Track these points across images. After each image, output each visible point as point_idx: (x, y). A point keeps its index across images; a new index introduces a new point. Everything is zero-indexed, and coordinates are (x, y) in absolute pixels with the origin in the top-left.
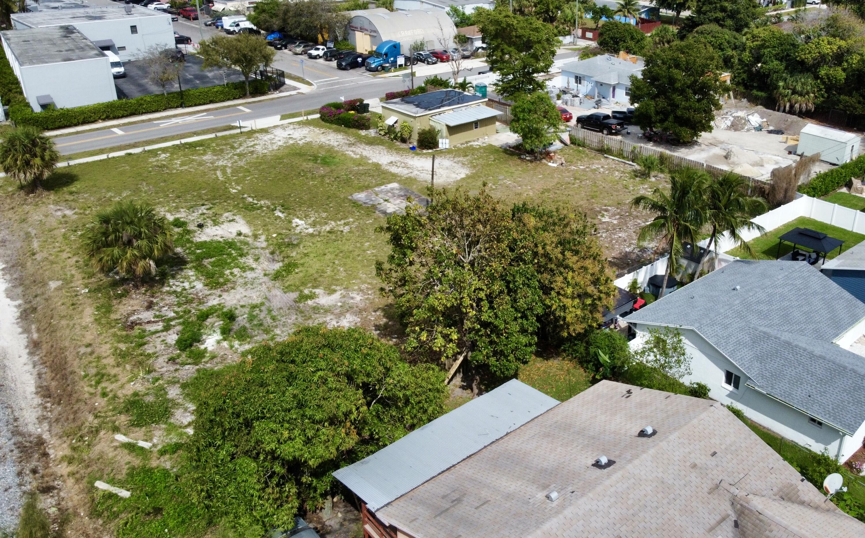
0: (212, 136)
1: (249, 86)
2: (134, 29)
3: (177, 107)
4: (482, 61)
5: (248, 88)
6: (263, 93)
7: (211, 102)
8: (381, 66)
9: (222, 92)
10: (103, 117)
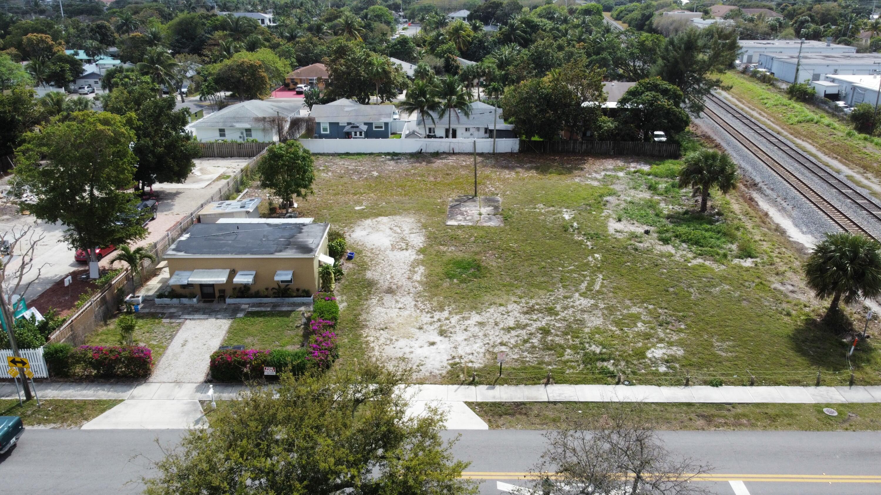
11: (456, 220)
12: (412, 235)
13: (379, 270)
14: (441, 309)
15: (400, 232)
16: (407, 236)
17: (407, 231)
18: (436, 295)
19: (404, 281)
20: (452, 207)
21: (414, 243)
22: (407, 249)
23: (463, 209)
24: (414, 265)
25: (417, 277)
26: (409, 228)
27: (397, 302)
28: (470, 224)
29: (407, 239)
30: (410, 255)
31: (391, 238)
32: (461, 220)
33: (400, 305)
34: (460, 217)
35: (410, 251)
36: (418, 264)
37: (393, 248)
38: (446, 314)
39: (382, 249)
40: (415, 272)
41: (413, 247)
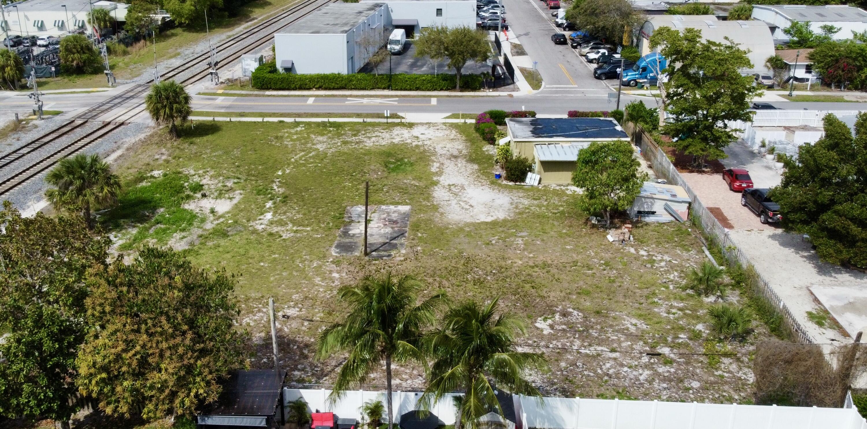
0: (361, 120)
1: (460, 80)
2: (439, 12)
3: (384, 88)
4: (780, 95)
5: (458, 82)
6: (474, 89)
7: (417, 89)
8: (635, 80)
9: (430, 82)
10: (316, 86)
11: (400, 213)
12: (447, 199)
13: (468, 170)
14: (417, 146)
15: (461, 202)
16: (452, 198)
17: (453, 202)
18: (421, 153)
19: (447, 163)
20: (402, 234)
21: (444, 190)
22: (449, 185)
23: (389, 230)
24: (440, 173)
25: (436, 165)
26: (451, 207)
27: (448, 151)
28: (383, 207)
29: (451, 195)
30: (444, 180)
31: (468, 196)
32: (395, 212)
33: (446, 149)
34: (394, 216)
35: (446, 184)
36: (437, 173)
37: (463, 188)
38: (414, 144)
39: (472, 185)
40: (439, 168)
41: (444, 187)
